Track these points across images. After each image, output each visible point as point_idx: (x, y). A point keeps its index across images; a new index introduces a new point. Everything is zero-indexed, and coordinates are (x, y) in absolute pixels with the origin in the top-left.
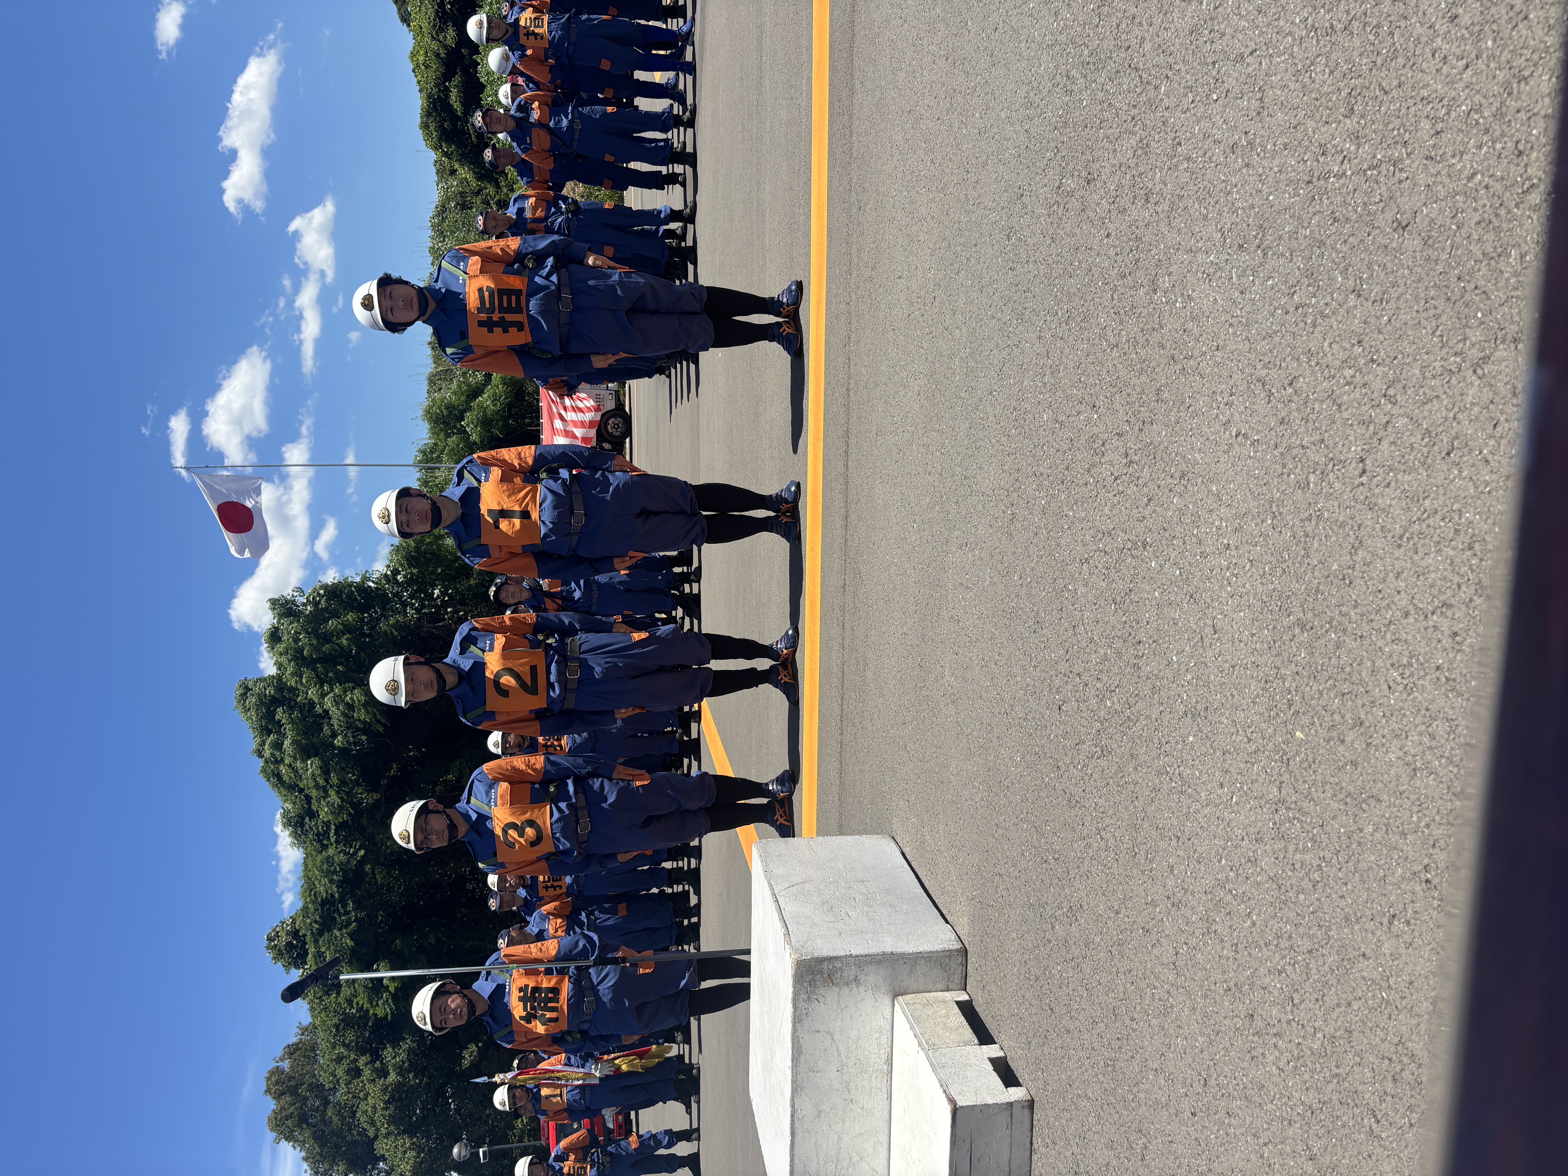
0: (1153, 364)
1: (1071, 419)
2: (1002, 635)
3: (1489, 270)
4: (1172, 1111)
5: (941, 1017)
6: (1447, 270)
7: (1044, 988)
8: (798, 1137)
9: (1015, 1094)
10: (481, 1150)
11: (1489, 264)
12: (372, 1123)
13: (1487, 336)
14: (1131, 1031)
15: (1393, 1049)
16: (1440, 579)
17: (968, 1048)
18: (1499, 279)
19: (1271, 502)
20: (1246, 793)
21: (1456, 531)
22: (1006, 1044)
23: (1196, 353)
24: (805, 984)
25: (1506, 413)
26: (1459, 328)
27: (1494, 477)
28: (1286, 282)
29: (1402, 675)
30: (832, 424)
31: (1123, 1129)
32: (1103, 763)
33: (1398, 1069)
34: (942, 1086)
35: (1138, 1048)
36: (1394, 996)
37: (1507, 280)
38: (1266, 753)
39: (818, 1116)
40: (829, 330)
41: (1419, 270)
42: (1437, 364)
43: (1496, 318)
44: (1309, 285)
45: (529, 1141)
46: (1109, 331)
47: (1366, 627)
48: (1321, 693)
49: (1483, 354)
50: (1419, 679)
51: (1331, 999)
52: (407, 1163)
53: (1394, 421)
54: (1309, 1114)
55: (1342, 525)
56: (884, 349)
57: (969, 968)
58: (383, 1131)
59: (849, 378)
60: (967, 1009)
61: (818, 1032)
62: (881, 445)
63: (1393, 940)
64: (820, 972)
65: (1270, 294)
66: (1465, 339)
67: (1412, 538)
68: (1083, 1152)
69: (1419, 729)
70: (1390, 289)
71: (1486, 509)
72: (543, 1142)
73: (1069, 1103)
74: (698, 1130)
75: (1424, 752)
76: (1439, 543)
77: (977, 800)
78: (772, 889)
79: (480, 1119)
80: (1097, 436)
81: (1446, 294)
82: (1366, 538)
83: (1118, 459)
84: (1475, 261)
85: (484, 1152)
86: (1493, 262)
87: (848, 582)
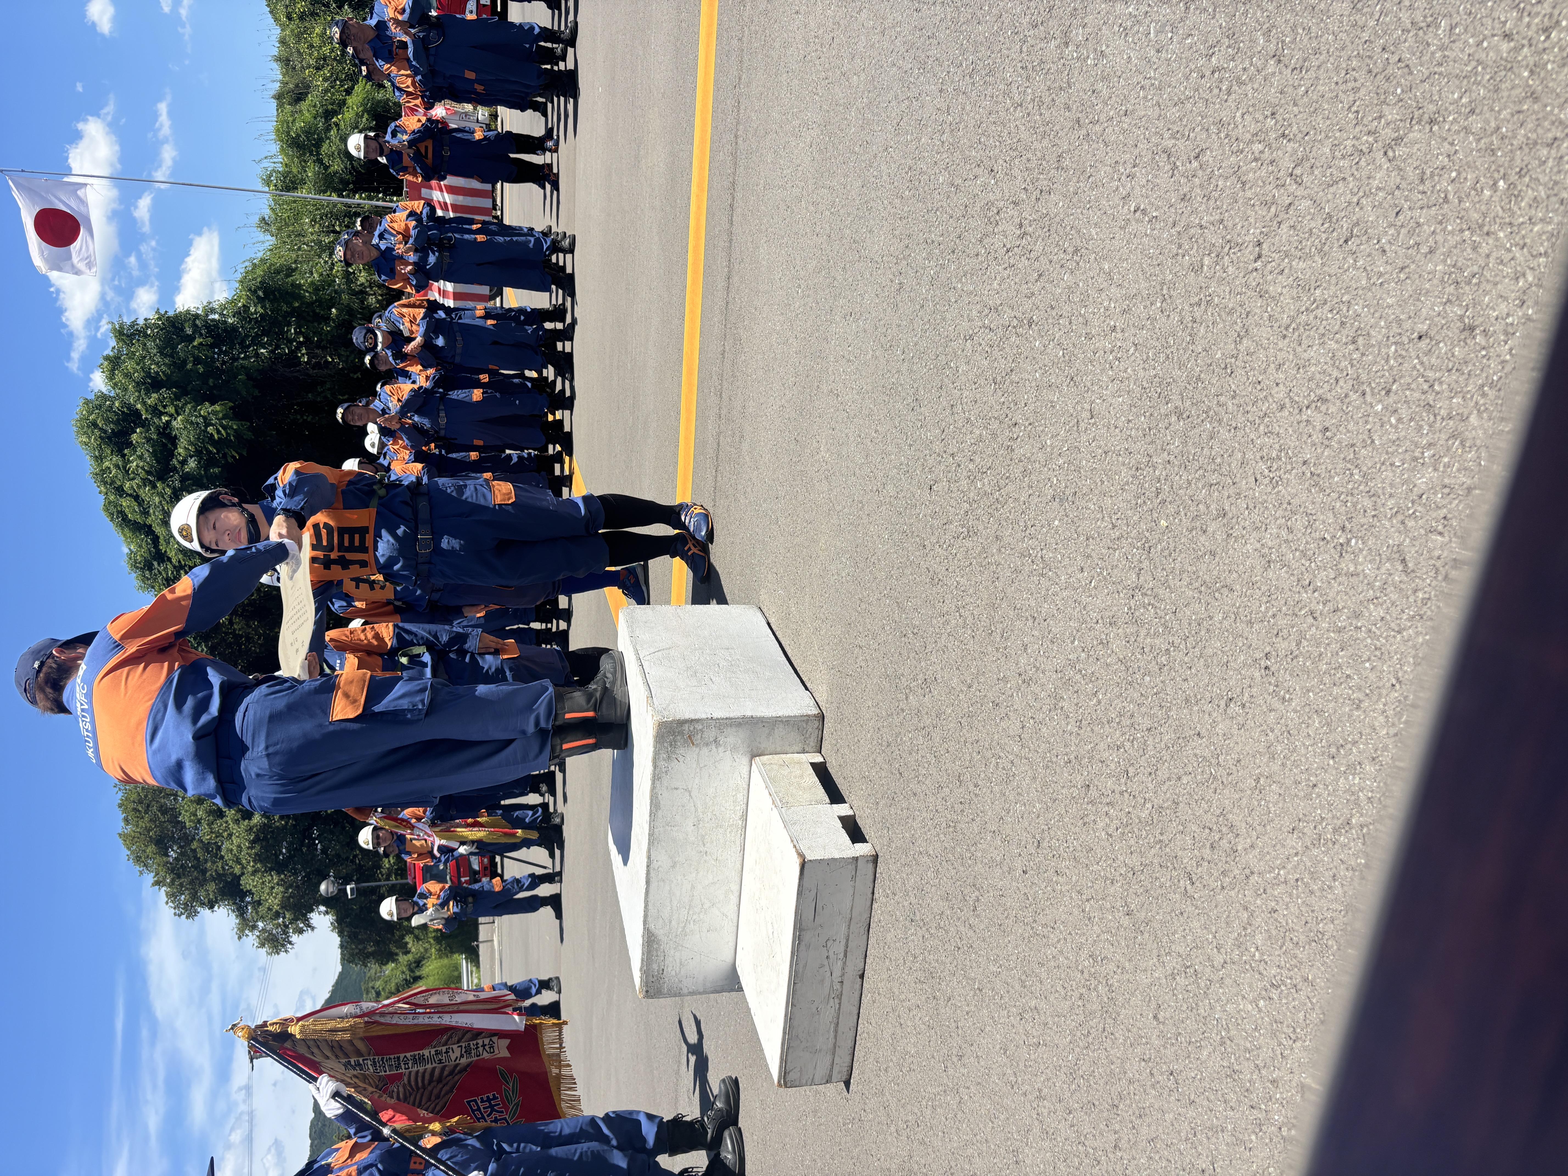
0: (1057, 127)
1: (967, 183)
2: (881, 412)
3: (1416, 42)
4: (1006, 869)
5: (795, 777)
6: (1372, 38)
7: (894, 754)
8: (653, 886)
9: (861, 849)
10: (348, 888)
11: (1416, 34)
12: (238, 861)
13: (1404, 115)
14: (973, 796)
15: (1214, 819)
16: (1320, 373)
17: (820, 806)
18: (1425, 51)
19: (1163, 284)
20: (1105, 578)
21: (1343, 323)
22: (855, 804)
23: (1103, 118)
24: (666, 745)
25: (1410, 201)
26: (1377, 105)
27: (1389, 268)
28: (1206, 41)
29: (1269, 468)
30: (718, 173)
31: (959, 883)
32: (968, 544)
33: (1216, 838)
34: (792, 841)
35: (979, 812)
36: (1221, 772)
37: (1433, 53)
38: (1130, 540)
39: (673, 867)
40: (720, 68)
41: (1343, 36)
42: (1349, 143)
43: (1415, 96)
44: (1229, 47)
45: (397, 879)
46: (1014, 87)
47: (1241, 418)
48: (1189, 483)
49: (1397, 134)
50: (1285, 473)
51: (1163, 774)
52: (275, 898)
53: (1297, 203)
54: (1130, 875)
55: (1230, 313)
56: (776, 93)
57: (825, 732)
58: (250, 869)
59: (738, 123)
60: (822, 771)
61: (676, 789)
62: (768, 199)
63: (1228, 722)
64: (681, 733)
65: (1187, 54)
66: (1380, 117)
67: (1298, 329)
68: (921, 902)
69: (1278, 522)
70: (1311, 57)
71: (1376, 302)
72: (409, 881)
73: (911, 858)
74: (560, 874)
75: (1280, 545)
76: (1323, 335)
77: (844, 575)
78: (637, 654)
79: (347, 859)
80: (993, 204)
81: (1368, 65)
82: (1253, 326)
83: (1013, 230)
84: (1403, 31)
85: (352, 889)
86: (1421, 33)
87: (727, 348)
